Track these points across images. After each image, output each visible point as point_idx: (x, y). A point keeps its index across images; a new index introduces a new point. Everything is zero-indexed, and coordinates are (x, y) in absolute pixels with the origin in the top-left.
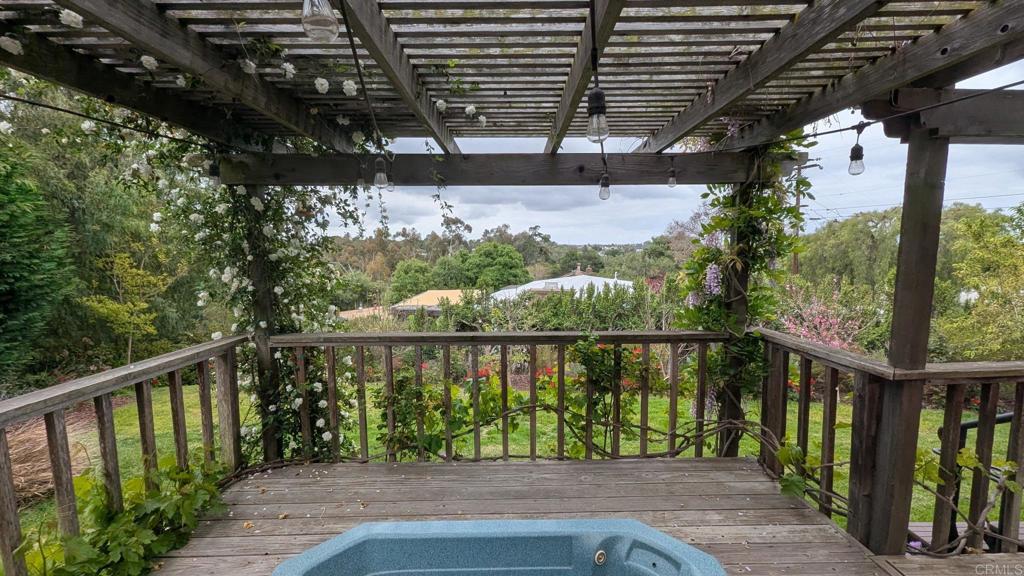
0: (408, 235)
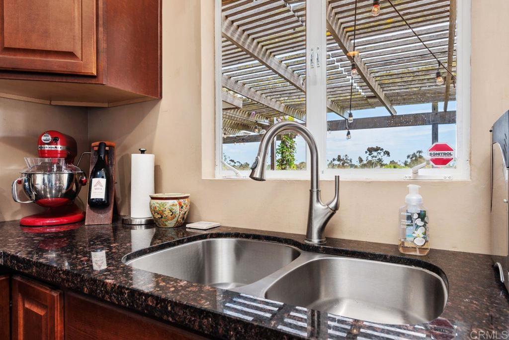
0: (343, 160)
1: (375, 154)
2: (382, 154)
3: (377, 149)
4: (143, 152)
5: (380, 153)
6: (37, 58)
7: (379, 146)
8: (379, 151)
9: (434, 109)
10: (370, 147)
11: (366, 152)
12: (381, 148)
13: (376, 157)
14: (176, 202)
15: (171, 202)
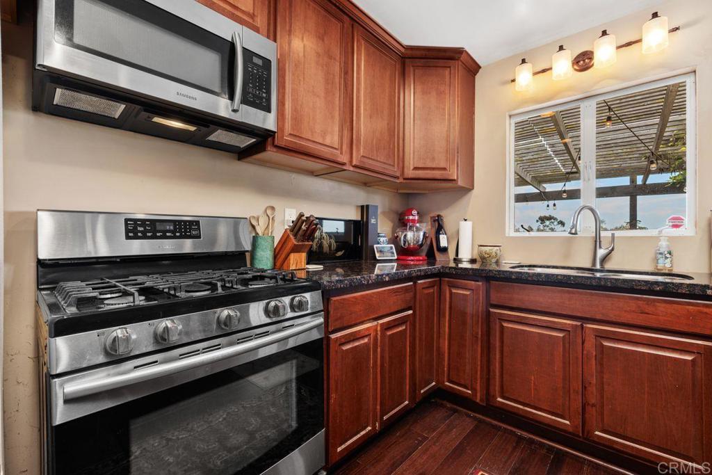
1: (547, 223)
2: (556, 223)
3: (550, 218)
4: (466, 220)
5: (553, 223)
6: (429, 172)
7: (552, 215)
8: (553, 221)
9: (633, 182)
10: (542, 215)
11: (537, 221)
12: (555, 217)
13: (548, 226)
14: (498, 248)
15: (496, 248)
